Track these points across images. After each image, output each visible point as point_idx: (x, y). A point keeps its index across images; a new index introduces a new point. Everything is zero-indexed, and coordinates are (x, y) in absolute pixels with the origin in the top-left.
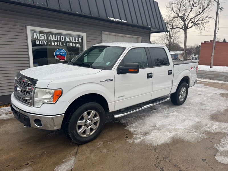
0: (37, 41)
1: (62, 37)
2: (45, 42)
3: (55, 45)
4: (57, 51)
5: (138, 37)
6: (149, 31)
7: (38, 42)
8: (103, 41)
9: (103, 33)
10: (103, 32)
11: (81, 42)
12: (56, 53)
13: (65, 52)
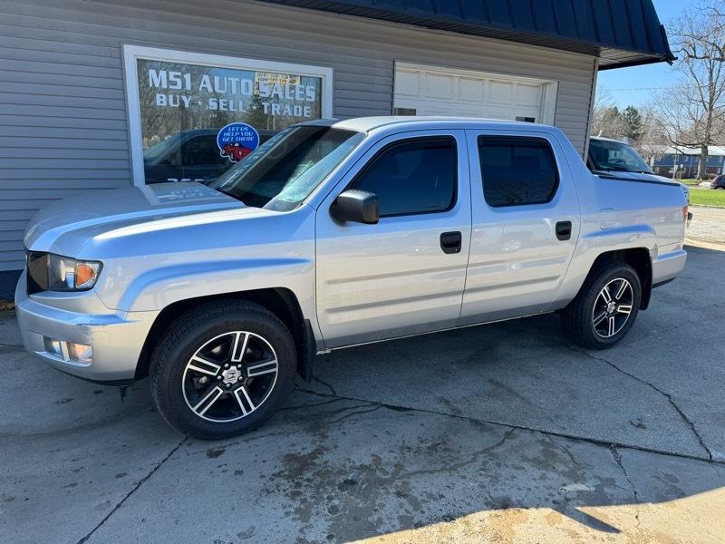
0: (158, 96)
1: (247, 83)
2: (184, 98)
3: (221, 108)
4: (226, 130)
5: (545, 84)
6: (590, 58)
7: (161, 100)
8: (396, 96)
9: (397, 68)
10: (397, 63)
11: (313, 100)
12: (222, 136)
13: (255, 135)
